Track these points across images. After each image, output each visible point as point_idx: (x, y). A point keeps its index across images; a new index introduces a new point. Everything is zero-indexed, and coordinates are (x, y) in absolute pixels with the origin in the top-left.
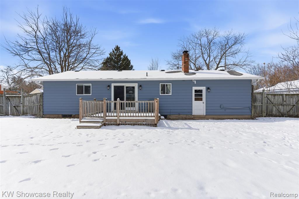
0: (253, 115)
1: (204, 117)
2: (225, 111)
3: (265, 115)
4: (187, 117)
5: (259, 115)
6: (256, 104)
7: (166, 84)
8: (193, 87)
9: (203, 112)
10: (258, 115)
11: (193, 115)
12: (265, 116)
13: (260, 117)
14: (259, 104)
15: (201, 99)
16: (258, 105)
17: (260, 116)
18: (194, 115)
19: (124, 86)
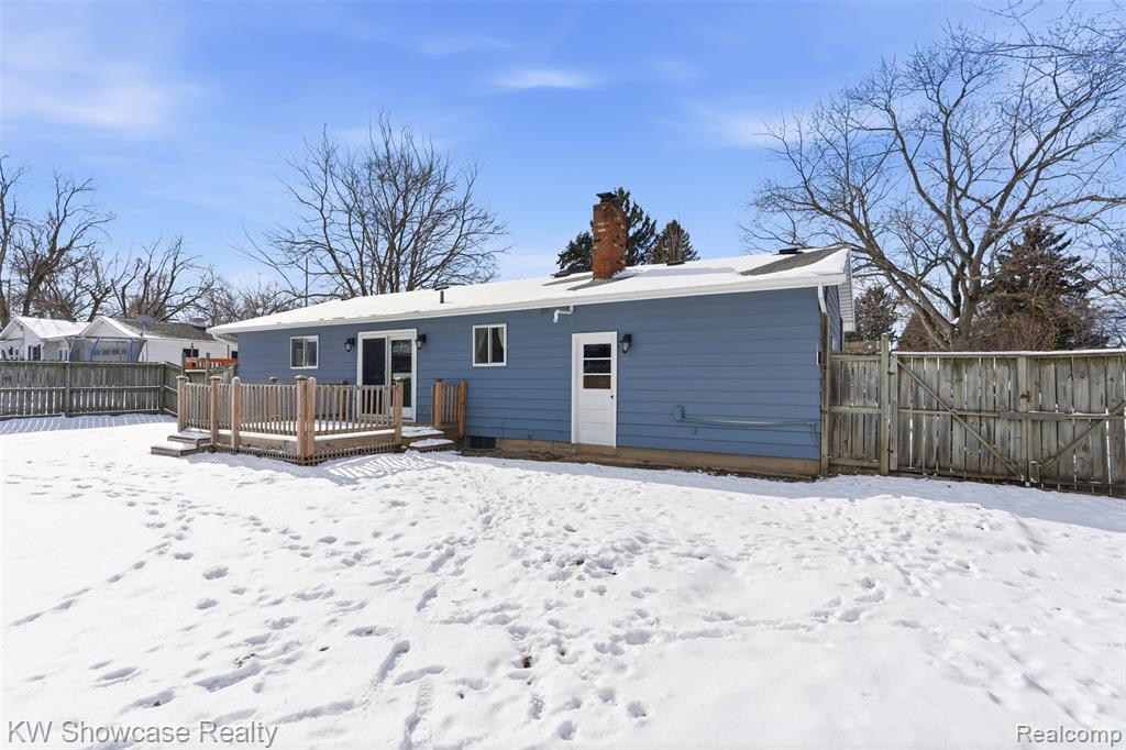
0: (825, 461)
1: (614, 456)
2: (696, 433)
3: (894, 466)
4: (557, 451)
5: (866, 464)
6: (845, 409)
7: (490, 327)
8: (574, 335)
9: (607, 436)
10: (859, 463)
11: (573, 442)
12: (891, 473)
13: (864, 474)
14: (865, 411)
15: (605, 383)
16: (855, 411)
17: (865, 471)
18: (578, 445)
19: (384, 339)
